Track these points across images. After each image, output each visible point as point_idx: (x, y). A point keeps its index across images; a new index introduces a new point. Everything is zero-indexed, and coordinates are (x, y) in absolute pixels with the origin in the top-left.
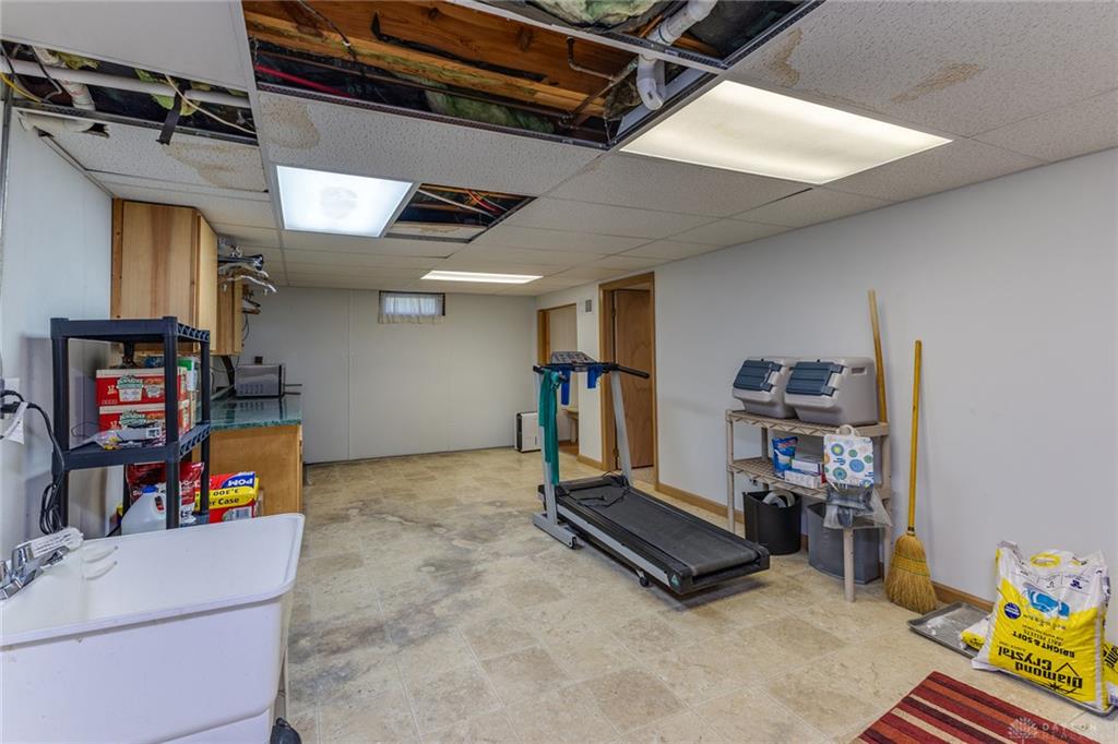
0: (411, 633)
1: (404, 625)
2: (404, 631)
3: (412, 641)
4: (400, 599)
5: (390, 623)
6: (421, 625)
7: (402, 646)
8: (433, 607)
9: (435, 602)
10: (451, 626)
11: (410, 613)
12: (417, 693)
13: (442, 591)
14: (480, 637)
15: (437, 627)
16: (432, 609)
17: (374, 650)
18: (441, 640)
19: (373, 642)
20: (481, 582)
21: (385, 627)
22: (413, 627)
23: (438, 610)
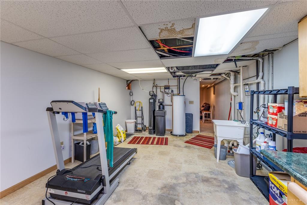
0: (195, 176)
1: (196, 179)
2: (196, 177)
3: (195, 174)
4: (195, 190)
5: (199, 181)
6: (191, 177)
7: (198, 174)
8: (185, 182)
9: (184, 183)
10: (183, 174)
11: (193, 182)
12: (197, 164)
13: (179, 186)
14: (179, 168)
15: (187, 175)
16: (186, 181)
17: (205, 175)
18: (188, 171)
19: (205, 177)
20: (165, 184)
21: (201, 181)
22: (193, 177)
23: (184, 180)
